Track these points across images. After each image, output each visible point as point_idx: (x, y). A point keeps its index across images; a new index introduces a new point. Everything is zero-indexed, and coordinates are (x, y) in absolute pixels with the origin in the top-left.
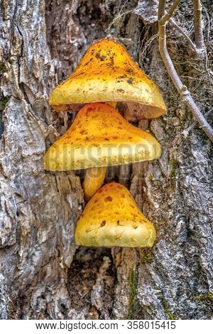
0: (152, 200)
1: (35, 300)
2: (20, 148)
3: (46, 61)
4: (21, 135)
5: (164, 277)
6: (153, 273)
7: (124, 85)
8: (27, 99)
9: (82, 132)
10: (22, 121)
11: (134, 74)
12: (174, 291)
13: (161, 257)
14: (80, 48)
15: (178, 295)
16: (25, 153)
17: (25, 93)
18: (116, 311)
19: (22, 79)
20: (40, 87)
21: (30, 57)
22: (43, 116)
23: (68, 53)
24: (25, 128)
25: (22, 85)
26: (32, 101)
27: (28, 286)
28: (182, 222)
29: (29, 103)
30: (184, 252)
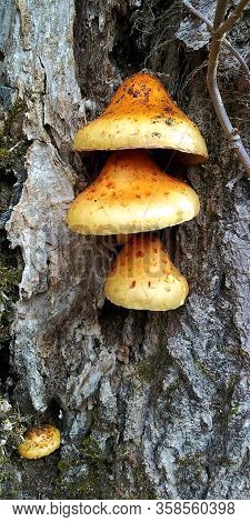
0: (185, 250)
2: (48, 196)
3: (76, 101)
4: (50, 182)
5: (195, 330)
6: (183, 324)
7: (161, 127)
8: (54, 143)
9: (109, 186)
10: (50, 167)
11: (173, 114)
12: (204, 344)
13: (193, 311)
14: (116, 89)
15: (208, 347)
16: (54, 201)
17: (52, 137)
18: (145, 348)
19: (47, 121)
20: (67, 129)
21: (55, 94)
22: (71, 162)
23: (103, 94)
24: (52, 175)
25: (47, 127)
26: (59, 144)
27: (64, 322)
28: (216, 277)
29: (56, 147)
30: (215, 305)
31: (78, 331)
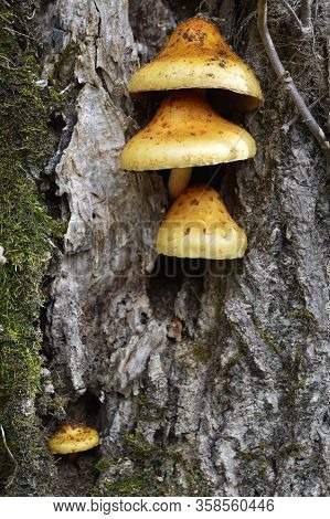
0: (244, 203)
1: (115, 306)
2: (97, 143)
3: (128, 44)
4: (99, 127)
5: (256, 291)
6: (242, 285)
7: (214, 68)
8: (105, 87)
9: (164, 125)
10: (100, 111)
11: (227, 57)
12: (266, 307)
13: (253, 269)
14: (170, 32)
15: (271, 310)
16: (103, 148)
17: (103, 80)
18: (201, 322)
19: (100, 64)
20: (120, 73)
21: (109, 37)
22: (123, 106)
23: (155, 38)
24: (102, 120)
25: (99, 70)
26: (110, 88)
27: (107, 292)
28: (277, 229)
29: (107, 91)
30: (278, 263)
31: (122, 306)
